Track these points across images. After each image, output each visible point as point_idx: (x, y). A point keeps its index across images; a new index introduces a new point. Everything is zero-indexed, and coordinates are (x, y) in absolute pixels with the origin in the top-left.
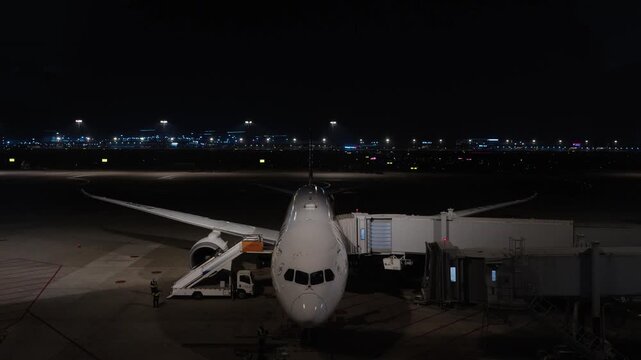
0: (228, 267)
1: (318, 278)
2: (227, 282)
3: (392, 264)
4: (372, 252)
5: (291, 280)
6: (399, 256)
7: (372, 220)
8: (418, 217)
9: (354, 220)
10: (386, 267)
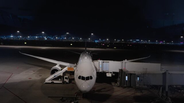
1: (88, 78)
2: (61, 79)
3: (109, 75)
4: (103, 71)
5: (80, 79)
6: (111, 73)
7: (103, 62)
9: (98, 62)
10: (107, 76)
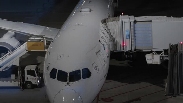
0: (17, 63)
1: (74, 76)
2: (17, 75)
3: (153, 59)
4: (135, 50)
5: (54, 78)
6: (158, 53)
7: (135, 22)
8: (176, 18)
9: (119, 23)
10: (148, 62)
